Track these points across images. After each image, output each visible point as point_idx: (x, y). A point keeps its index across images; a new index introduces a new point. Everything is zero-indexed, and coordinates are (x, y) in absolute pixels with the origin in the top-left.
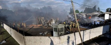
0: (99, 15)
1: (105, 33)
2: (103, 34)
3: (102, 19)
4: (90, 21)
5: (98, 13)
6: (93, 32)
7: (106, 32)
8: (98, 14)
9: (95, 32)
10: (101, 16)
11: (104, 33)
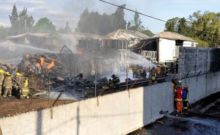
0: (136, 42)
1: (157, 122)
2: (147, 127)
3: (149, 59)
4: (97, 68)
5: (133, 34)
6: (95, 116)
7: (162, 116)
8: (133, 39)
9: (106, 116)
10: (143, 49)
11: (153, 120)
